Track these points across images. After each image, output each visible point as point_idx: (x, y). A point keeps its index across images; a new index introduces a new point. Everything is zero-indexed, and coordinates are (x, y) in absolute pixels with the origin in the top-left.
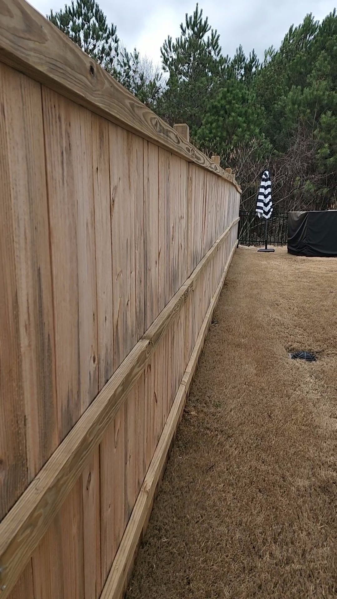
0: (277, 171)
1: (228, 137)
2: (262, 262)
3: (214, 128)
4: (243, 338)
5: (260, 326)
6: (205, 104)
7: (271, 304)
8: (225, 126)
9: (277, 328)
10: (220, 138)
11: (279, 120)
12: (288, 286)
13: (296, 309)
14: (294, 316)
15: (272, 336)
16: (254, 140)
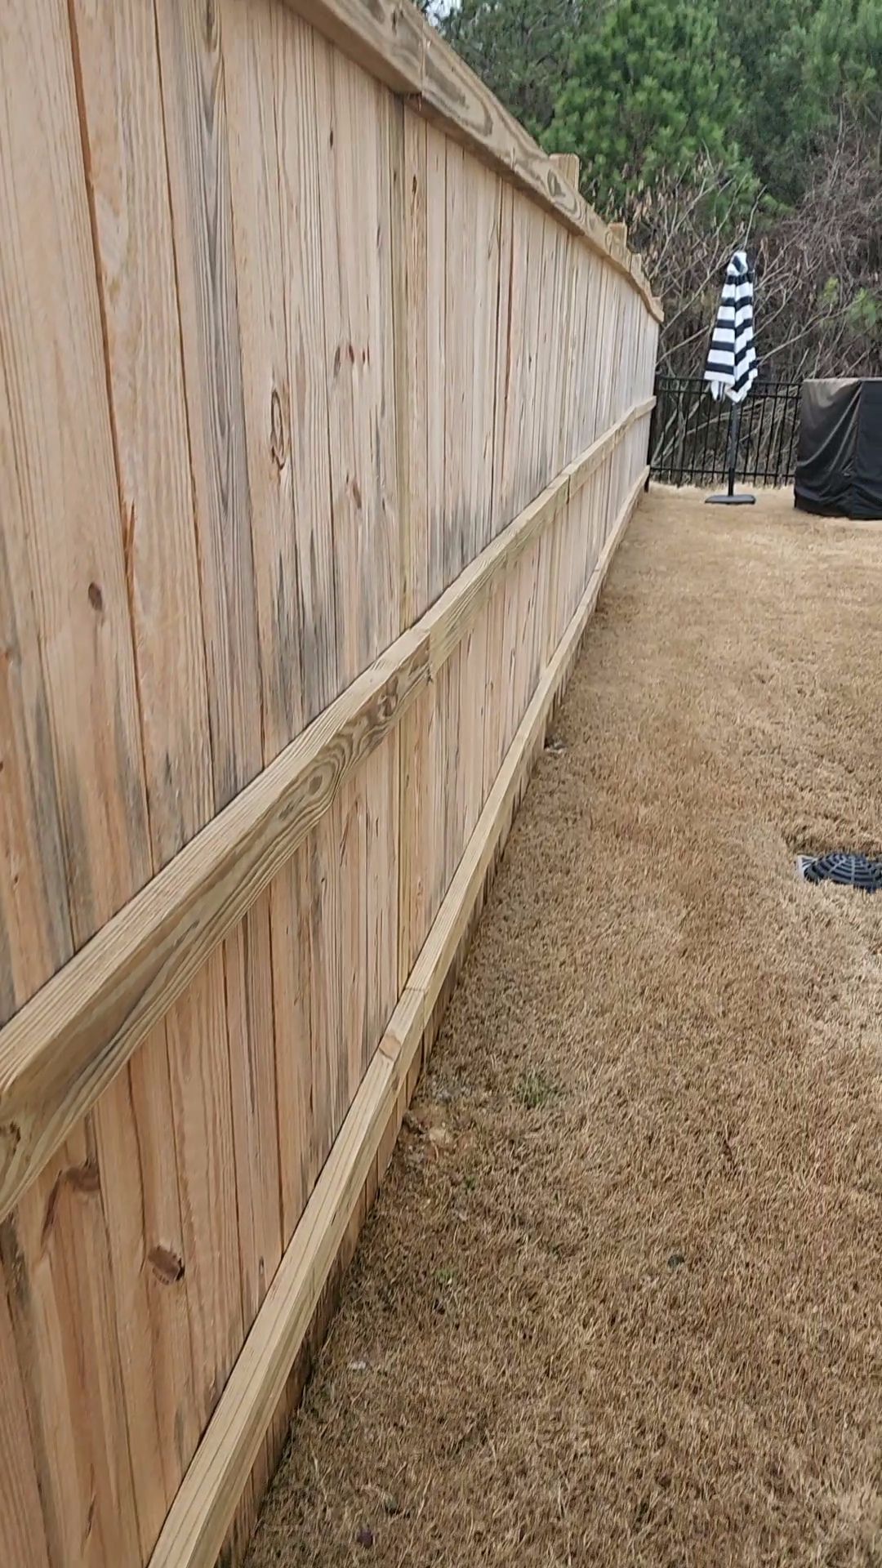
0: (771, 261)
1: (631, 154)
2: (718, 538)
3: (589, 127)
4: (645, 800)
5: (704, 759)
6: (564, 49)
7: (741, 676)
8: (623, 121)
9: (759, 762)
10: (607, 155)
11: (782, 104)
12: (795, 613)
13: (820, 694)
14: (815, 718)
15: (743, 792)
16: (705, 163)
